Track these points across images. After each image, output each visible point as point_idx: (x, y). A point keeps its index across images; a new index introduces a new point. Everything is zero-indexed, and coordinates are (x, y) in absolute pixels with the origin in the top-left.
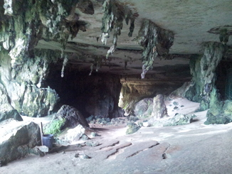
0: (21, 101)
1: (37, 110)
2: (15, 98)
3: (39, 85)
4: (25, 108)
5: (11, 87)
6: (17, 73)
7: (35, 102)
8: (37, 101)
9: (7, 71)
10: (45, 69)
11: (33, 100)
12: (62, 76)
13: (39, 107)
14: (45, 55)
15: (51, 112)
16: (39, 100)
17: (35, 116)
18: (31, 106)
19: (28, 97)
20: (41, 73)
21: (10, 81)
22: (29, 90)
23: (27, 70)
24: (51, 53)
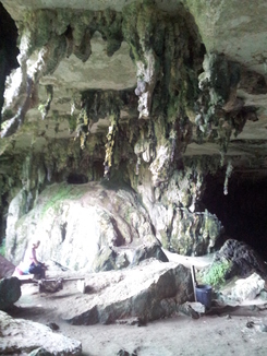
0: (169, 231)
1: (192, 246)
2: (160, 227)
3: (192, 208)
4: (174, 243)
5: (155, 212)
6: (162, 192)
7: (187, 233)
8: (191, 231)
9: (150, 191)
10: (199, 184)
11: (184, 230)
12: (226, 193)
13: (193, 241)
14: (199, 164)
15: (211, 248)
16: (194, 230)
17: (189, 254)
18: (182, 239)
19: (177, 226)
20: (194, 190)
21: (153, 203)
22: (178, 216)
23: (175, 187)
24: (207, 160)
